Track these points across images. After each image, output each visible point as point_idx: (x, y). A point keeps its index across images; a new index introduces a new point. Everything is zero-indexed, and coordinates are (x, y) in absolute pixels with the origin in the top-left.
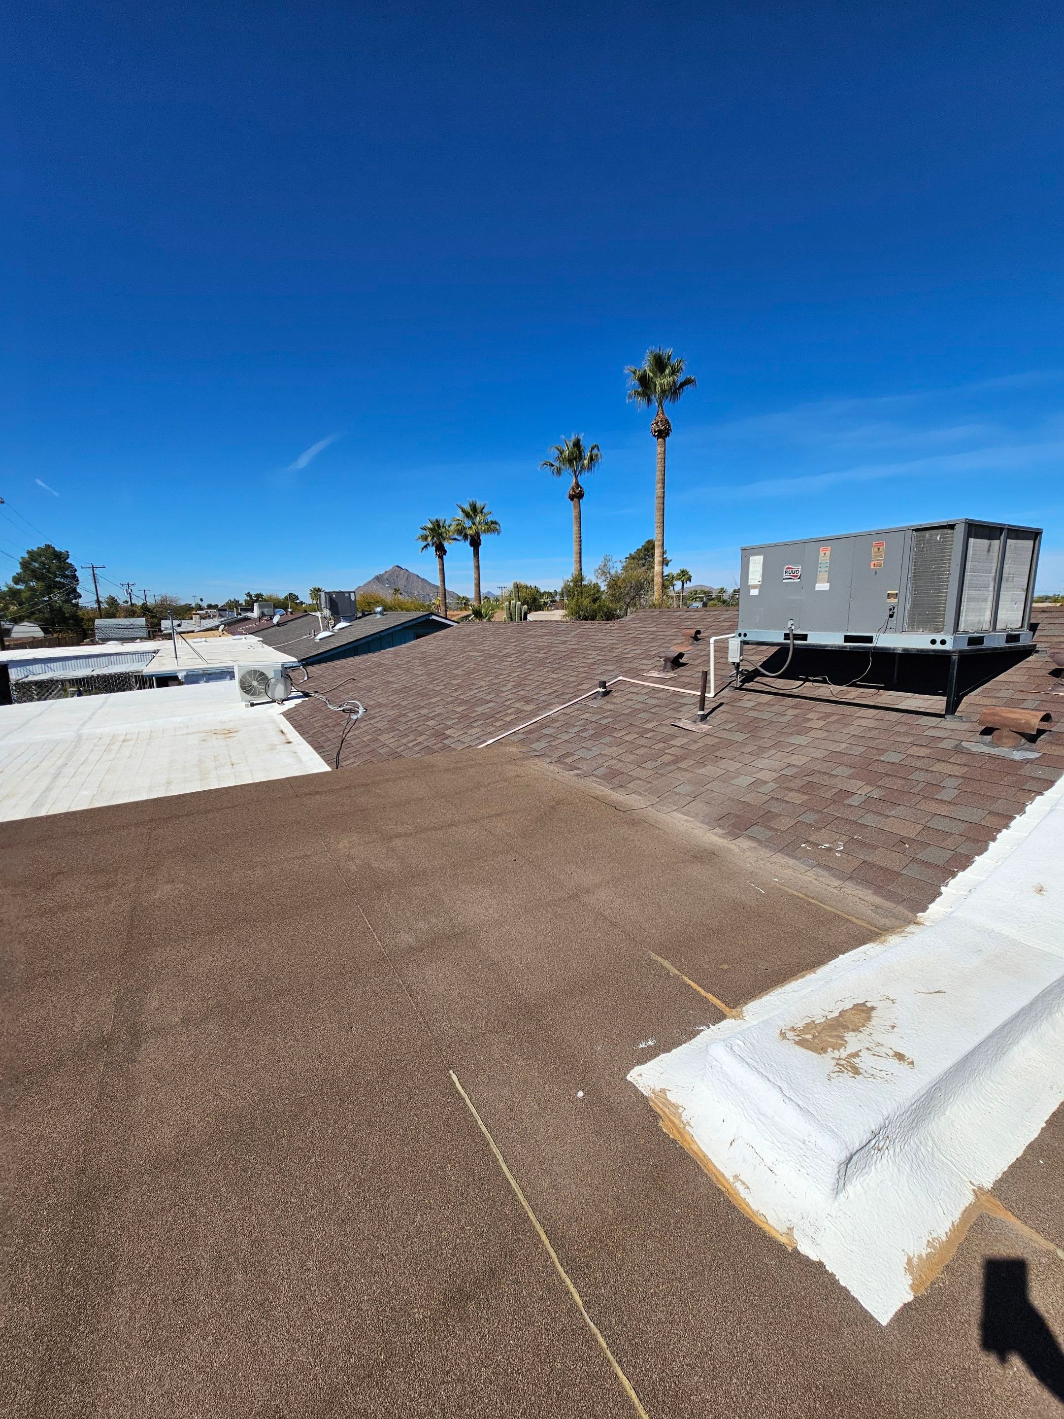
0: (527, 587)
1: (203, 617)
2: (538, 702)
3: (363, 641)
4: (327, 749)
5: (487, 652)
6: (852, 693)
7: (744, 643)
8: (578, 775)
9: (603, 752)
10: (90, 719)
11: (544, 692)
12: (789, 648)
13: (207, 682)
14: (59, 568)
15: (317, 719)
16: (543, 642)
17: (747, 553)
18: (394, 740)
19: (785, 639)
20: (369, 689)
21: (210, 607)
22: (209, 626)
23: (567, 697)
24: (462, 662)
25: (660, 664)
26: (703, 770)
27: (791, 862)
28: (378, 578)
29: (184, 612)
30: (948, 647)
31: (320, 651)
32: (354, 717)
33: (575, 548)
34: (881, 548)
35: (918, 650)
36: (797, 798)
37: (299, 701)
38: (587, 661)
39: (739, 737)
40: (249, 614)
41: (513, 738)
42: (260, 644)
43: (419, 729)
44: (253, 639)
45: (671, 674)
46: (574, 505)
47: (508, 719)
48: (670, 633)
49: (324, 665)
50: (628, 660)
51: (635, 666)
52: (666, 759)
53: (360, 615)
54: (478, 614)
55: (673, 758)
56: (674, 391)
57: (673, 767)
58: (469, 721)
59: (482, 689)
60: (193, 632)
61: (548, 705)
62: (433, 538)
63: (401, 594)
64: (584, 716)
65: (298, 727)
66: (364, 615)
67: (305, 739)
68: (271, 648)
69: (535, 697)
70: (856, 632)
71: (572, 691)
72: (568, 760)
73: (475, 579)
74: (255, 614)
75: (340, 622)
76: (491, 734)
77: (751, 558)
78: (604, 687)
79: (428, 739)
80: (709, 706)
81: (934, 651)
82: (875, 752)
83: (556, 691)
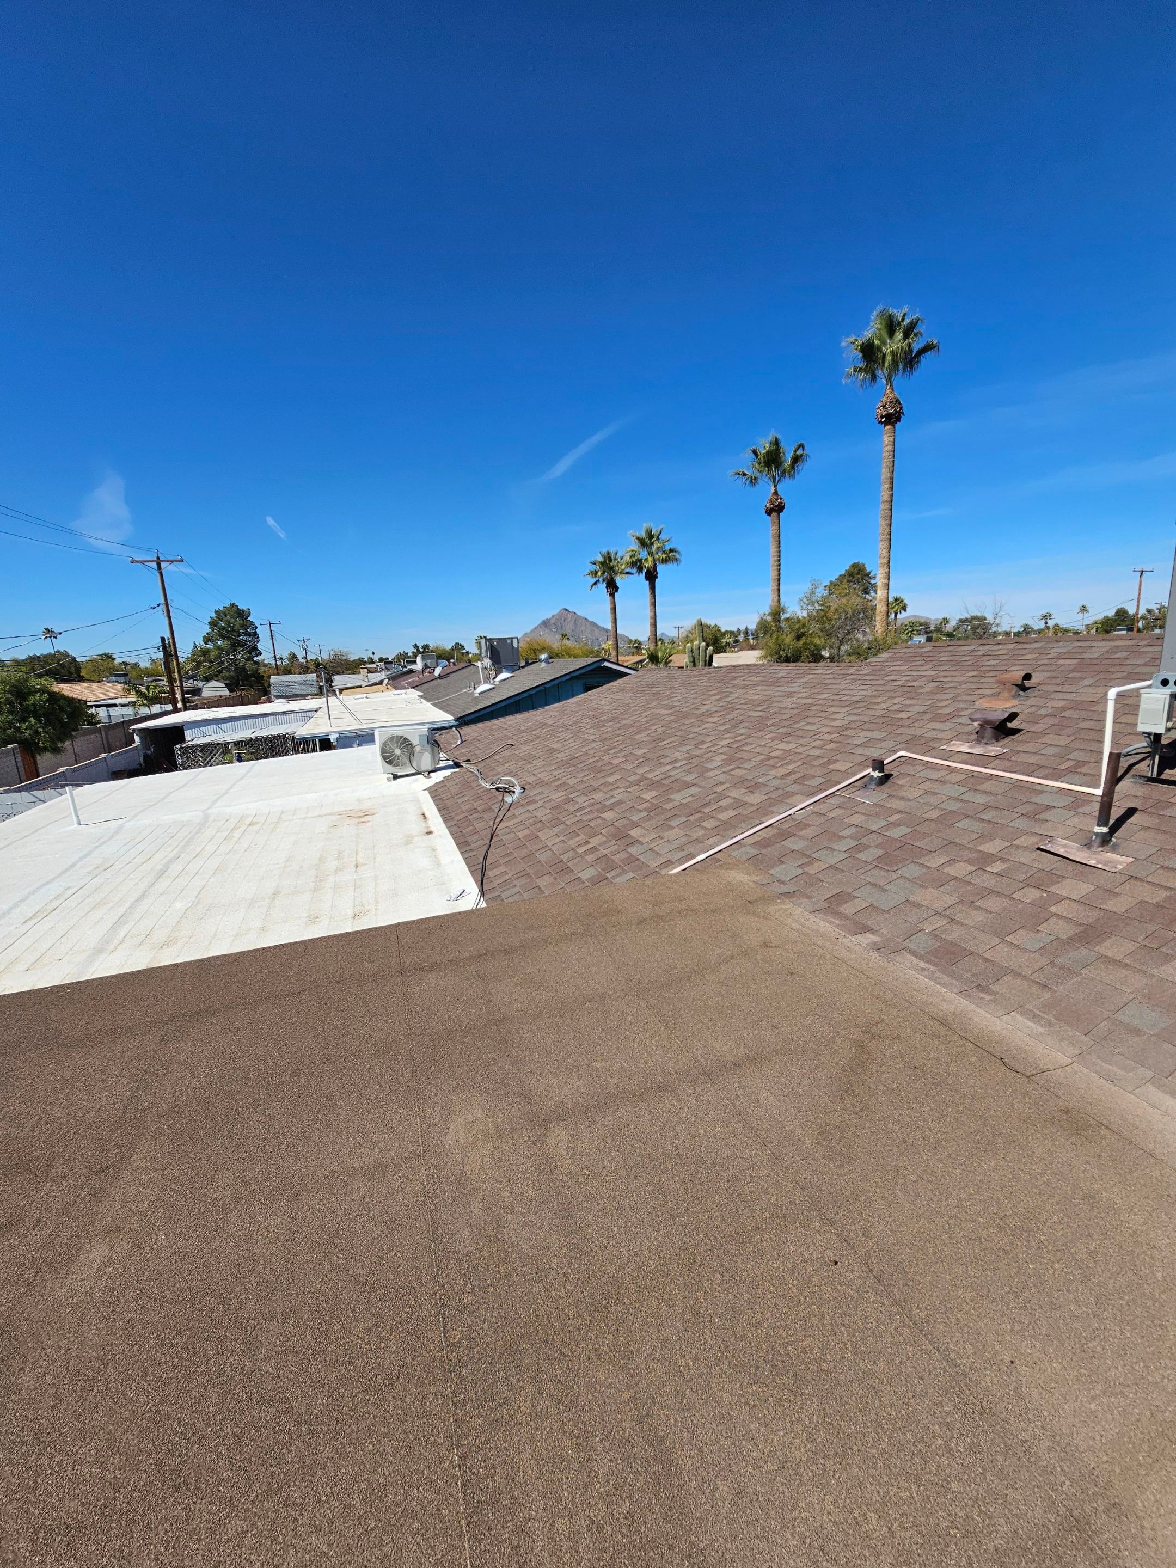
0: (709, 627)
1: (370, 671)
2: (768, 789)
3: (526, 695)
4: (473, 846)
5: (677, 709)
7: (1175, 696)
8: (878, 947)
9: (912, 898)
10: (226, 793)
11: (773, 773)
13: (360, 745)
14: (243, 626)
15: (466, 798)
18: (557, 840)
20: (529, 758)
21: (381, 660)
22: (374, 681)
23: (815, 783)
24: (647, 722)
25: (971, 730)
26: (1167, 968)
28: (545, 624)
29: (353, 667)
31: (479, 707)
32: (509, 799)
33: (772, 574)
37: (448, 772)
38: (833, 724)
40: (413, 667)
41: (737, 853)
42: (418, 700)
43: (592, 824)
44: (414, 694)
45: (994, 749)
46: (772, 520)
47: (724, 816)
48: (964, 679)
49: (480, 725)
50: (906, 723)
51: (919, 732)
52: (1059, 928)
53: (523, 663)
54: (654, 658)
55: (1073, 927)
56: (910, 360)
57: (1083, 953)
58: (663, 817)
59: (677, 765)
60: (360, 687)
61: (786, 797)
62: (603, 573)
63: (568, 639)
64: (854, 820)
65: (443, 809)
66: (528, 664)
67: (448, 828)
68: (429, 704)
69: (760, 780)
71: (819, 773)
72: (849, 909)
73: (651, 618)
74: (419, 665)
75: (501, 672)
76: (702, 844)
78: (881, 770)
79: (605, 842)
80: (1113, 814)
83: (793, 772)
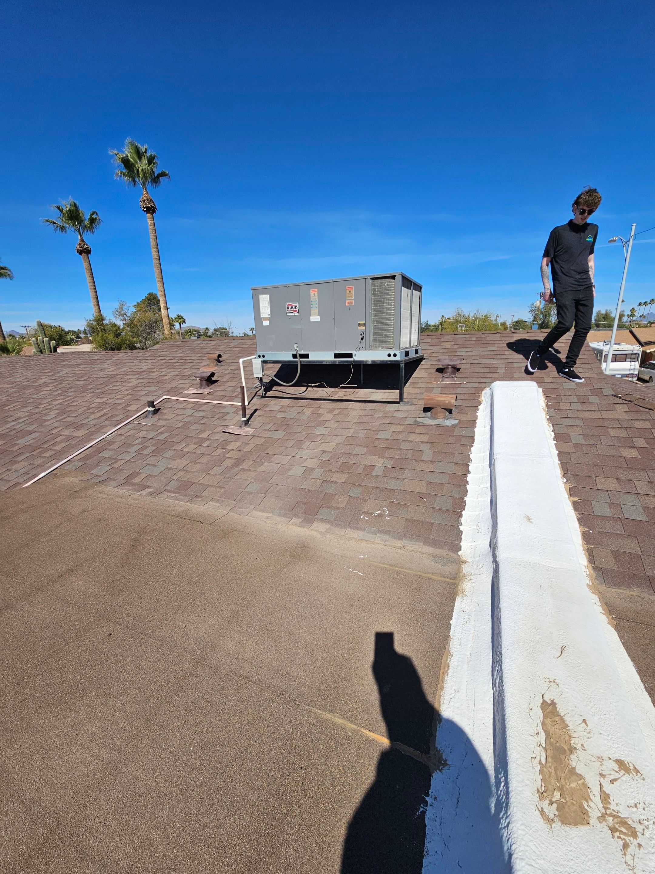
0: (51, 327)
2: (88, 427)
5: (19, 383)
6: (340, 393)
7: (264, 362)
8: (151, 494)
9: (169, 466)
11: (92, 416)
12: (298, 364)
16: (80, 370)
17: (256, 293)
19: (293, 358)
23: (118, 418)
25: (196, 382)
26: (262, 467)
27: (360, 534)
30: (398, 358)
33: (91, 294)
34: (351, 291)
35: (381, 361)
36: (341, 478)
38: (129, 385)
39: (280, 435)
41: (67, 467)
45: (207, 390)
46: (84, 258)
47: (60, 447)
48: (196, 358)
50: (168, 381)
51: (174, 385)
52: (228, 463)
54: (4, 350)
55: (233, 461)
56: (156, 179)
57: (236, 470)
58: (11, 456)
59: (21, 421)
61: (100, 429)
64: (140, 435)
69: (84, 422)
70: (341, 351)
71: (121, 412)
72: (137, 480)
76: (42, 467)
77: (260, 296)
78: (153, 406)
80: (248, 412)
81: (390, 361)
82: (372, 432)
83: (104, 415)
